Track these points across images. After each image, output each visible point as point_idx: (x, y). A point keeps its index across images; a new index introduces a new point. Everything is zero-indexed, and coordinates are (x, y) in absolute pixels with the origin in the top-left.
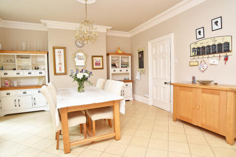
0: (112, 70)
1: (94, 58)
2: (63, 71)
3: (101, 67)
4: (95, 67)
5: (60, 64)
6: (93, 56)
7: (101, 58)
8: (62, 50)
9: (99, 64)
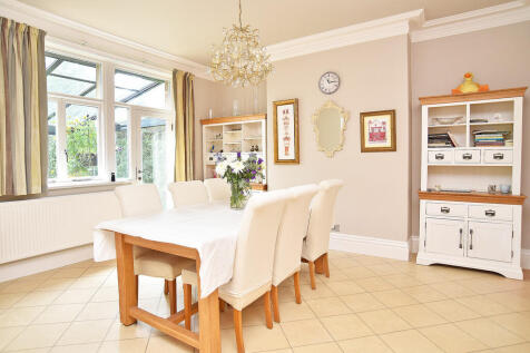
0: (429, 155)
1: (367, 119)
2: (292, 156)
3: (388, 144)
4: (368, 144)
5: (287, 139)
6: (364, 115)
7: (387, 118)
8: (291, 108)
9: (382, 136)
